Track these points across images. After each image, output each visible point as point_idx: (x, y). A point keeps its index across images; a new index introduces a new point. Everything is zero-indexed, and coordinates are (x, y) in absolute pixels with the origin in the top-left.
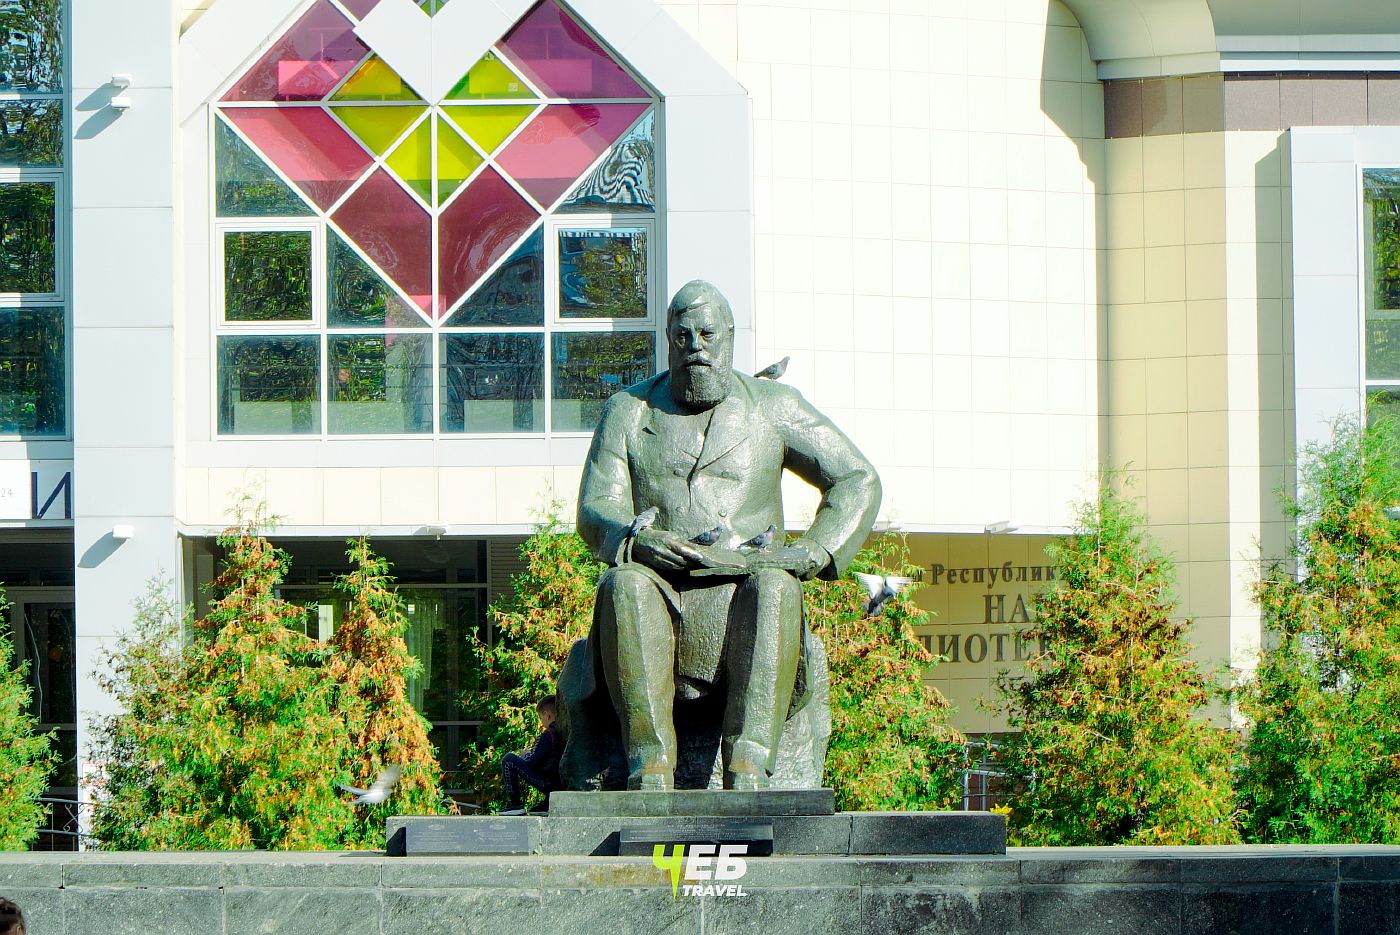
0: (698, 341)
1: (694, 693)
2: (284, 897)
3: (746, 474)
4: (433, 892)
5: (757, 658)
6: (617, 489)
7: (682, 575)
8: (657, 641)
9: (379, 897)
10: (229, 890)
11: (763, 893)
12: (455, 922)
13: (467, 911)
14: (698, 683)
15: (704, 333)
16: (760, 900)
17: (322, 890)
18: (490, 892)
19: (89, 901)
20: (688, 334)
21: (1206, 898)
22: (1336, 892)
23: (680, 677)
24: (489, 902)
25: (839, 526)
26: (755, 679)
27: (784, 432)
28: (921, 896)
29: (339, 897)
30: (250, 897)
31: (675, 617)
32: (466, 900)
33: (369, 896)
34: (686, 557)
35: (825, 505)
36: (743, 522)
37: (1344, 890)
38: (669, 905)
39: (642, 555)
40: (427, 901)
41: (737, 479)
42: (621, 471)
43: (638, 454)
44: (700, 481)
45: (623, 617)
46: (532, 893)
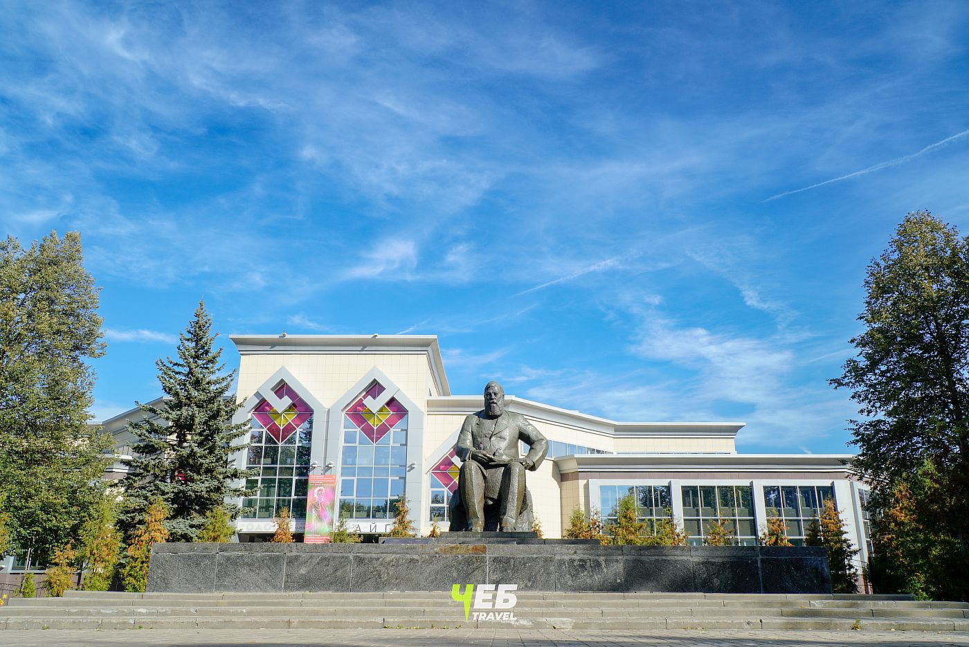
0: (493, 396)
1: (490, 503)
2: (311, 557)
3: (508, 438)
4: (374, 556)
5: (511, 489)
6: (468, 441)
7: (487, 464)
8: (478, 485)
9: (351, 558)
10: (288, 554)
11: (513, 558)
12: (383, 569)
13: (389, 564)
14: (492, 499)
15: (495, 394)
16: (512, 561)
17: (327, 555)
18: (398, 556)
19: (228, 559)
20: (490, 394)
21: (703, 563)
22: (759, 562)
23: (486, 497)
24: (397, 560)
25: (536, 454)
26: (510, 496)
27: (520, 427)
28: (580, 560)
29: (334, 557)
30: (297, 558)
31: (485, 477)
32: (388, 560)
33: (347, 557)
34: (488, 457)
35: (531, 448)
36: (506, 452)
37: (762, 560)
38: (473, 563)
39: (474, 457)
40: (371, 560)
41: (505, 439)
42: (470, 437)
43: (475, 431)
44: (493, 438)
45: (467, 476)
46: (416, 557)
